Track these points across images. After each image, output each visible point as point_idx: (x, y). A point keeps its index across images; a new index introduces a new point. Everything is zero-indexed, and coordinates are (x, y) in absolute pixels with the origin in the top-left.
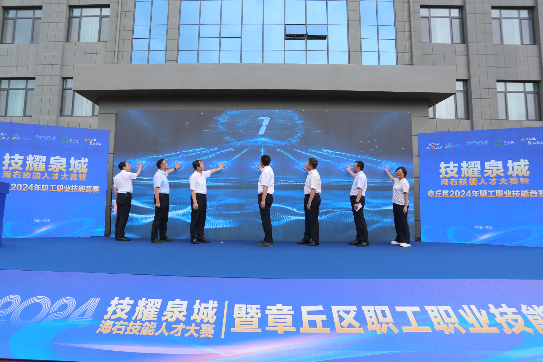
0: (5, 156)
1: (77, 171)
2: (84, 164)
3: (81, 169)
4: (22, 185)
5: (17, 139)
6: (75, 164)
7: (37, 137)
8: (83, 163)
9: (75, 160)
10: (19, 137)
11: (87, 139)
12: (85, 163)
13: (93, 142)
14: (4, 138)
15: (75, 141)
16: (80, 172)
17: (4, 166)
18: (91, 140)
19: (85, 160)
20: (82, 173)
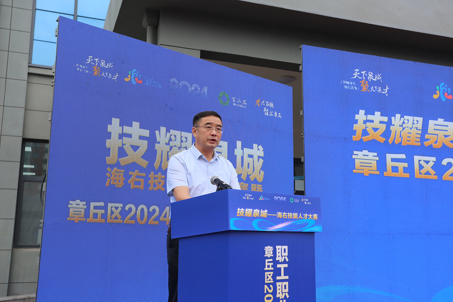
0: (111, 124)
1: (247, 175)
2: (258, 161)
3: (254, 171)
4: (148, 209)
5: (134, 83)
6: (242, 157)
7: (174, 83)
8: (256, 158)
9: (242, 149)
10: (139, 76)
11: (259, 101)
12: (259, 157)
13: (268, 108)
14: (108, 75)
15: (240, 104)
16: (252, 178)
17: (107, 152)
18: (265, 103)
19: (258, 149)
20: (255, 181)
